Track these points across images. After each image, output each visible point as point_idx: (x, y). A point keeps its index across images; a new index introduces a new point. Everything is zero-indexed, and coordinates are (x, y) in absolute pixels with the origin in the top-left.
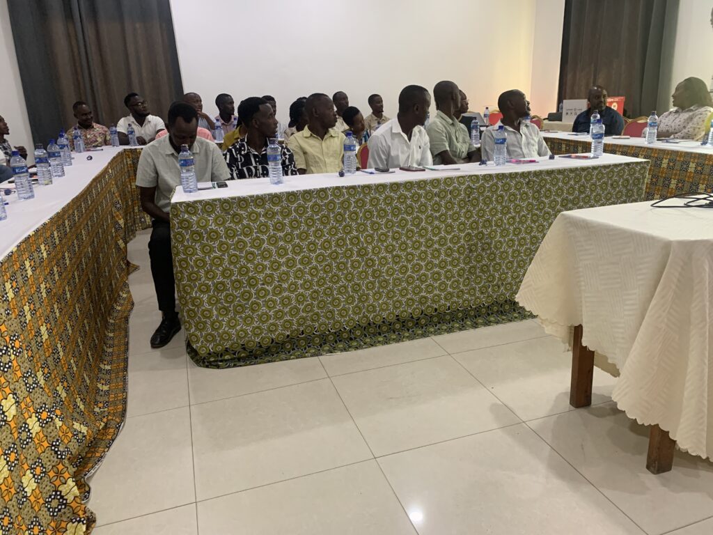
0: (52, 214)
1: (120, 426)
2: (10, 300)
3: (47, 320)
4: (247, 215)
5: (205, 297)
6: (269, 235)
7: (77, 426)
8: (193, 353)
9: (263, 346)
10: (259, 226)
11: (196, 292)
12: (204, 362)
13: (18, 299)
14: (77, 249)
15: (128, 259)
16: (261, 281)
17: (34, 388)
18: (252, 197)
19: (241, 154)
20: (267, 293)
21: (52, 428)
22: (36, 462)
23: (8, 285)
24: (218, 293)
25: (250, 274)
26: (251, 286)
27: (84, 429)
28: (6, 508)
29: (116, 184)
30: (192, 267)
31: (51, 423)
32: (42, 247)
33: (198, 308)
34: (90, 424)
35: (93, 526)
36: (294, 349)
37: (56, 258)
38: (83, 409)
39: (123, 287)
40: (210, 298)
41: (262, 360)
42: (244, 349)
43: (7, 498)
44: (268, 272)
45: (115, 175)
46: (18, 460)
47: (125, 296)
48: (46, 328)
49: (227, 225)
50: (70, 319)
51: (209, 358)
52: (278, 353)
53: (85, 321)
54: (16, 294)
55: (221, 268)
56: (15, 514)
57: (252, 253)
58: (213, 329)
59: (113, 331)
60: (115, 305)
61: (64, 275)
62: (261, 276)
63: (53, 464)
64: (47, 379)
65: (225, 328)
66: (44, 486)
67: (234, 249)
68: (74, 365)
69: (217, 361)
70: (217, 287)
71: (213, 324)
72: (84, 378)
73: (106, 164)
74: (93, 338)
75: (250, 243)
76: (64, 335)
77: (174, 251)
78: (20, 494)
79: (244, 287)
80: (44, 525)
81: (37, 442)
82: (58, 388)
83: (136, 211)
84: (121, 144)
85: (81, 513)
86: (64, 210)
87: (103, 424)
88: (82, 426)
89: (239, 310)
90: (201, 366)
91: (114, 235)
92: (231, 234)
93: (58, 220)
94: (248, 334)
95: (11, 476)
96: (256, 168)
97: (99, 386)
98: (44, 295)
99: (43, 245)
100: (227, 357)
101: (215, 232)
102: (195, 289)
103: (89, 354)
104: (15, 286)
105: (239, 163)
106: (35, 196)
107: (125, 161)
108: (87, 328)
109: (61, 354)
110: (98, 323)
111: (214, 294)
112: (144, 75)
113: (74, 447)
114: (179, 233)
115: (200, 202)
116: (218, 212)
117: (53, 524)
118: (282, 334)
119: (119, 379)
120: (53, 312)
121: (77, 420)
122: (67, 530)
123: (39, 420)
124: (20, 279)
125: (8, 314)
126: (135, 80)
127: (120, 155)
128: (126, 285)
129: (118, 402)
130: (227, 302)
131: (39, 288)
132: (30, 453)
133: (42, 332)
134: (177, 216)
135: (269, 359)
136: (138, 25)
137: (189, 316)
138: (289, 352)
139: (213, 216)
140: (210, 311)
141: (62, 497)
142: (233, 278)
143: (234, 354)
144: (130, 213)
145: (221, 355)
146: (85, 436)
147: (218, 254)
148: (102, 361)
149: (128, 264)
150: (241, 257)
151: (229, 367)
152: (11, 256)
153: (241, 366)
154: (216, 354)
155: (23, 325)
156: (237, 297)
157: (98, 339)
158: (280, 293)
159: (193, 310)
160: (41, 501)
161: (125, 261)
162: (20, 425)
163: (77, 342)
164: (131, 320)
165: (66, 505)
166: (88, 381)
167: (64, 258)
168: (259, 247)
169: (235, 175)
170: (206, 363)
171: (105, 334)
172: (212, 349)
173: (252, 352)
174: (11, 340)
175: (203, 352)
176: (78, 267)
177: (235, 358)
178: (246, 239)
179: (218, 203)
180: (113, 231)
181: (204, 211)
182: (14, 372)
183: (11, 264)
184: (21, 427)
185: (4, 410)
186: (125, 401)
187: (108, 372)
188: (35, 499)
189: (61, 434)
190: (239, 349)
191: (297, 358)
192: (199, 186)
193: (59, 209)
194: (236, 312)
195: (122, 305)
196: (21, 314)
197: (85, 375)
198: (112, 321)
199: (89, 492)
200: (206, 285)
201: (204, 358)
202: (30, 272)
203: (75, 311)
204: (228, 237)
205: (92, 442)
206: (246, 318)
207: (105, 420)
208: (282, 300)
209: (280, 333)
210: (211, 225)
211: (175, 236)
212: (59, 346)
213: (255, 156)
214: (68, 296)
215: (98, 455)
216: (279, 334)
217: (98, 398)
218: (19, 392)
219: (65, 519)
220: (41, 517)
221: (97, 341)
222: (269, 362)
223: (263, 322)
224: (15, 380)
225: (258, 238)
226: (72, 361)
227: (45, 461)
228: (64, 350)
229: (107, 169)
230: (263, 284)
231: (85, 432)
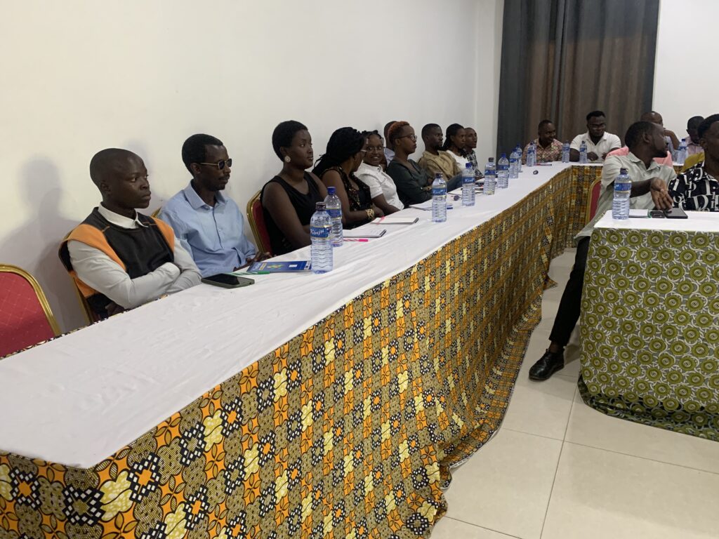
0: (481, 223)
1: (492, 433)
2: (426, 291)
3: (453, 316)
4: (680, 254)
5: (608, 334)
6: (704, 282)
7: (455, 417)
8: (583, 389)
9: (666, 408)
10: (693, 270)
11: (600, 326)
12: (592, 402)
13: (433, 292)
14: (497, 257)
15: (549, 274)
16: (681, 333)
17: (426, 371)
18: (690, 233)
19: (693, 182)
20: (685, 349)
21: (432, 411)
22: (413, 436)
23: (427, 279)
24: (624, 333)
25: (668, 322)
26: (665, 335)
27: (460, 423)
28: (381, 464)
29: (554, 200)
30: (602, 299)
31: (433, 408)
32: (465, 251)
33: (598, 343)
34: (467, 419)
35: (443, 514)
36: (706, 426)
37: (475, 263)
38: (466, 405)
39: (536, 301)
40: (613, 336)
41: (660, 424)
42: (641, 403)
43: (384, 457)
44: (693, 325)
45: (556, 190)
46: (399, 428)
47: (535, 309)
48: (450, 322)
49: (652, 260)
50: (475, 318)
51: (598, 400)
52: (684, 423)
53: (489, 325)
54: (432, 287)
55: (633, 307)
56: (386, 472)
57: (676, 299)
58: (610, 370)
59: (514, 340)
60: (523, 316)
61: (479, 278)
62: (683, 328)
63: (427, 444)
64: (441, 366)
65: (623, 373)
66: (415, 459)
67: (654, 290)
68: (468, 362)
69: (606, 405)
70: (624, 326)
71: (611, 364)
72: (474, 376)
73: (549, 180)
74: (493, 342)
75: (676, 286)
76: (465, 332)
77: (586, 278)
78: (395, 458)
79: (656, 335)
80: (407, 493)
81: (418, 419)
82: (448, 378)
83: (570, 227)
84: (571, 160)
85: (437, 497)
86: (493, 220)
87: (478, 425)
88: (459, 419)
89: (645, 358)
90: (587, 404)
91: (539, 248)
92: (653, 271)
93: (486, 228)
94: (650, 389)
95: (391, 439)
96: (710, 198)
97: (487, 387)
98: (456, 293)
99: (466, 249)
100: (618, 405)
101: (636, 267)
102: (600, 322)
103: (485, 355)
104: (432, 281)
105: (690, 192)
106: (475, 204)
107: (570, 177)
108: (490, 331)
109: (459, 348)
110: (502, 329)
111: (619, 333)
112: (613, 91)
113: (448, 436)
114: (596, 261)
115: (626, 231)
116: (644, 245)
117: (413, 495)
118: (695, 403)
119: (505, 388)
120: (460, 309)
121: (457, 412)
122: (422, 506)
123: (424, 401)
124: (438, 275)
125: (421, 303)
126: (602, 97)
127: (566, 171)
128: (539, 299)
129: (498, 410)
130: (632, 346)
131: (453, 286)
132: (411, 427)
133: (447, 325)
134: (597, 242)
135: (670, 425)
136: (617, 41)
137: (587, 348)
138: (700, 427)
139: (638, 248)
140: (611, 350)
141: (426, 475)
142: (645, 322)
143: (628, 405)
144: (563, 229)
145: (613, 401)
146: (459, 430)
147: (634, 291)
148: (496, 365)
149: (547, 279)
150: (661, 300)
151: (618, 417)
152: (435, 255)
153: (632, 421)
154: (607, 398)
155: (432, 315)
156: (645, 344)
157: (497, 344)
158: (703, 354)
159: (592, 344)
160: (410, 471)
161: (544, 276)
162: (409, 399)
163: (476, 342)
164: (533, 335)
165: (427, 483)
166: (477, 380)
167: (482, 263)
168: (686, 294)
169: (680, 204)
170: (594, 404)
171: (506, 340)
172: (604, 390)
173: (650, 410)
174: (418, 325)
175: (593, 390)
176: (494, 273)
177: (627, 410)
178: (672, 281)
179: (646, 235)
180: (539, 245)
181: (628, 241)
182: (414, 353)
183: (433, 261)
184: (409, 401)
185: (399, 382)
186: (504, 411)
187: (499, 377)
188: (405, 467)
189: (440, 420)
190: (634, 402)
191: (708, 438)
192: (631, 214)
193: (488, 218)
194: (640, 360)
195: (530, 317)
196: (433, 305)
197: (476, 374)
198: (516, 330)
199: (449, 481)
200: (613, 321)
201: (593, 398)
202: (448, 271)
203: (481, 313)
204: (650, 274)
205: (465, 437)
206: (651, 371)
207: (481, 421)
208: (704, 363)
209: (691, 400)
210: (633, 258)
211: (590, 262)
212: (458, 341)
213: (712, 184)
214: (478, 298)
215: (467, 451)
216: (691, 402)
217: (482, 399)
218: (414, 371)
219: (423, 495)
220: (406, 484)
221: (496, 346)
222: (669, 429)
223: (672, 382)
224: (413, 360)
225: (688, 282)
226: (467, 358)
227: (421, 438)
228: (462, 346)
229: (548, 184)
230: (682, 338)
231: (461, 426)
